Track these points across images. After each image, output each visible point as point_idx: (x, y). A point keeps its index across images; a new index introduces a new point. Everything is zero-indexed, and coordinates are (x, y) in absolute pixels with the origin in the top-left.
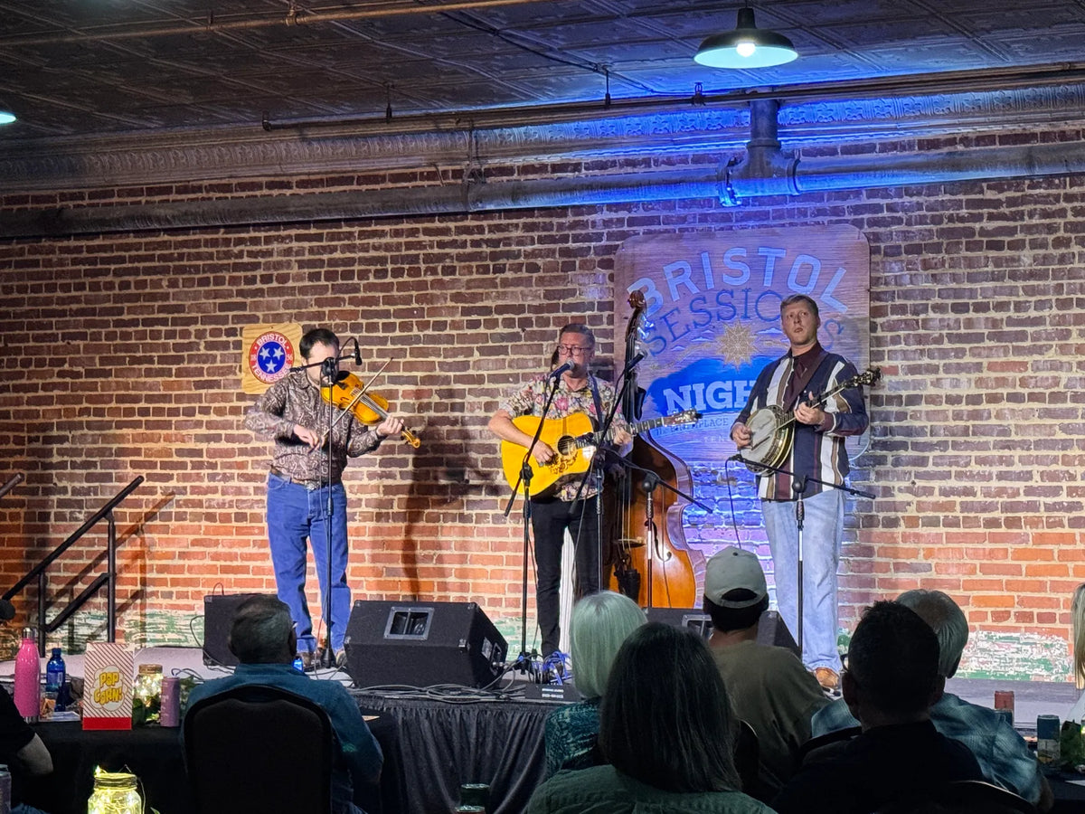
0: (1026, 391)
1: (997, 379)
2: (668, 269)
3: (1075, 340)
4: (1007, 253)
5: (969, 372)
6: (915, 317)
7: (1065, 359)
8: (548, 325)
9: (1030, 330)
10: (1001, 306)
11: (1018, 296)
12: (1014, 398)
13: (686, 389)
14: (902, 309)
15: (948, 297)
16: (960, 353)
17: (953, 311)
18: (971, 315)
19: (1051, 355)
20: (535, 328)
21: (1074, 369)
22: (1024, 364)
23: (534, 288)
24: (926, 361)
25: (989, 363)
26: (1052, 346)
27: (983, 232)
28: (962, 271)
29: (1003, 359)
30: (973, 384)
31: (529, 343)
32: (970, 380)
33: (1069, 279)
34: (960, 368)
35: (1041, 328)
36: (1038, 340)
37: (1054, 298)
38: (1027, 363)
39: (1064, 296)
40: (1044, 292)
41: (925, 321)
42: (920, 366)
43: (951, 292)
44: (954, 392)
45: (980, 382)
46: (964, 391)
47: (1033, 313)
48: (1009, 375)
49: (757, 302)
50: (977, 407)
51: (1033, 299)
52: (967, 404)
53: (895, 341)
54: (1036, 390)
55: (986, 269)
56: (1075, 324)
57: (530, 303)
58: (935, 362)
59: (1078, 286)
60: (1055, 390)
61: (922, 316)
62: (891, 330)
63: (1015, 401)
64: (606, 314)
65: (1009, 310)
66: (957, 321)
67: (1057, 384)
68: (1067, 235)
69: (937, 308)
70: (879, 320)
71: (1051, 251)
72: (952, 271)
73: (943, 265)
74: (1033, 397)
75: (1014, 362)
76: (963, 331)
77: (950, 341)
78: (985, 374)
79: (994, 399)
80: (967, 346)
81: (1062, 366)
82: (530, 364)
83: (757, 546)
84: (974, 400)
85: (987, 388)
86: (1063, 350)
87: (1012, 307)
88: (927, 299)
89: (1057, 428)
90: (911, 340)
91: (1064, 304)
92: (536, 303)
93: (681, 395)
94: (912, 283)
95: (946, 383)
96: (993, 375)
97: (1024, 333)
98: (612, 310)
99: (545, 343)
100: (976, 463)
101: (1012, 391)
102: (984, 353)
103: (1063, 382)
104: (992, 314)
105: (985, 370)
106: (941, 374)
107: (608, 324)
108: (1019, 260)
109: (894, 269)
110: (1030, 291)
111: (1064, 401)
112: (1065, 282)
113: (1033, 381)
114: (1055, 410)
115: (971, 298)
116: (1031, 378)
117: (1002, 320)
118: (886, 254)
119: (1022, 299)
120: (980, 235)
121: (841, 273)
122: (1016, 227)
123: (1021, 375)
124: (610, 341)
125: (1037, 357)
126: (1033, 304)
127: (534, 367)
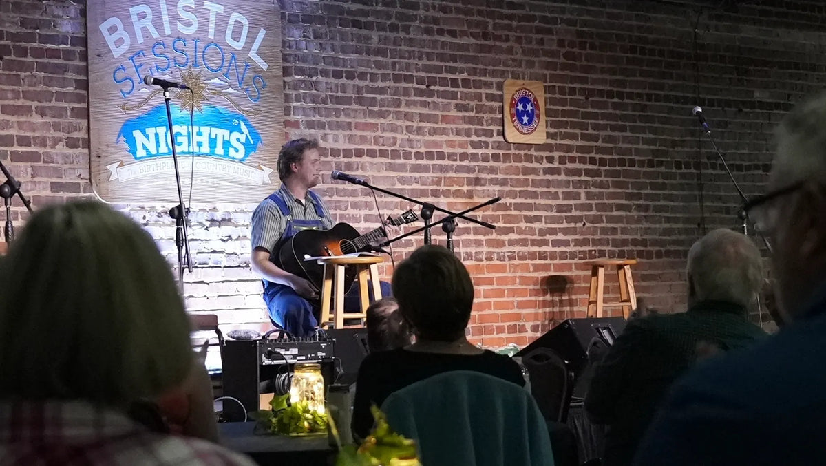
0: (377, 148)
1: (360, 136)
2: (134, 11)
3: (403, 109)
4: (363, 32)
5: (343, 130)
6: (310, 79)
7: (399, 123)
8: (26, 56)
9: (379, 97)
10: (362, 76)
11: (372, 68)
12: (371, 153)
13: (151, 131)
14: (300, 71)
15: (329, 64)
16: (337, 113)
17: (333, 76)
18: (344, 81)
19: (390, 120)
20: (13, 57)
21: (405, 132)
22: (375, 125)
23: (12, 15)
24: (317, 118)
25: (356, 123)
26: (390, 112)
27: (350, 12)
28: (337, 43)
29: (363, 121)
30: (347, 141)
31: (7, 72)
32: (344, 136)
33: (400, 58)
34: (339, 126)
35: (386, 96)
36: (384, 106)
37: (392, 72)
38: (377, 124)
39: (397, 72)
40: (385, 67)
41: (316, 82)
42: (313, 121)
43: (331, 60)
44: (336, 146)
45: (351, 139)
46: (342, 145)
47: (380, 84)
48: (369, 134)
49: (204, 52)
50: (350, 160)
51: (379, 72)
52: (344, 157)
53: (298, 99)
54: (384, 148)
55: (352, 43)
56: (404, 96)
57: (7, 30)
58: (323, 119)
59: (405, 65)
60: (393, 148)
61: (314, 79)
62: (295, 89)
63: (371, 156)
64: (79, 49)
65: (366, 80)
66: (336, 85)
67: (395, 143)
68: (397, 22)
69: (324, 73)
70: (288, 79)
71: (389, 34)
72: (331, 42)
73: (326, 35)
74: (383, 154)
75: (370, 123)
76: (340, 94)
77: (331, 102)
78: (354, 132)
79: (359, 153)
80: (342, 107)
81: (397, 128)
82: (10, 95)
83: (208, 284)
84: (347, 153)
85: (355, 144)
86: (397, 116)
87: (368, 78)
88: (317, 64)
89: (396, 179)
90: (308, 100)
91: (397, 78)
92: (14, 30)
93: (147, 137)
94: (307, 49)
95: (330, 138)
96: (359, 133)
97: (375, 98)
98: (86, 45)
99: (22, 74)
100: (352, 208)
101: (369, 147)
102: (352, 114)
103: (398, 142)
104: (357, 82)
105: (353, 128)
106: (327, 131)
107: (81, 60)
108: (371, 38)
109: (296, 35)
110: (379, 65)
111: (399, 158)
112: (396, 60)
113: (381, 140)
114: (395, 164)
115: (343, 67)
116: (380, 137)
117: (363, 87)
118: (290, 21)
119: (373, 71)
120: (348, 14)
121: (262, 33)
122: (369, 10)
123: (373, 134)
124: (82, 78)
125: (383, 120)
126: (380, 75)
127: (13, 99)
